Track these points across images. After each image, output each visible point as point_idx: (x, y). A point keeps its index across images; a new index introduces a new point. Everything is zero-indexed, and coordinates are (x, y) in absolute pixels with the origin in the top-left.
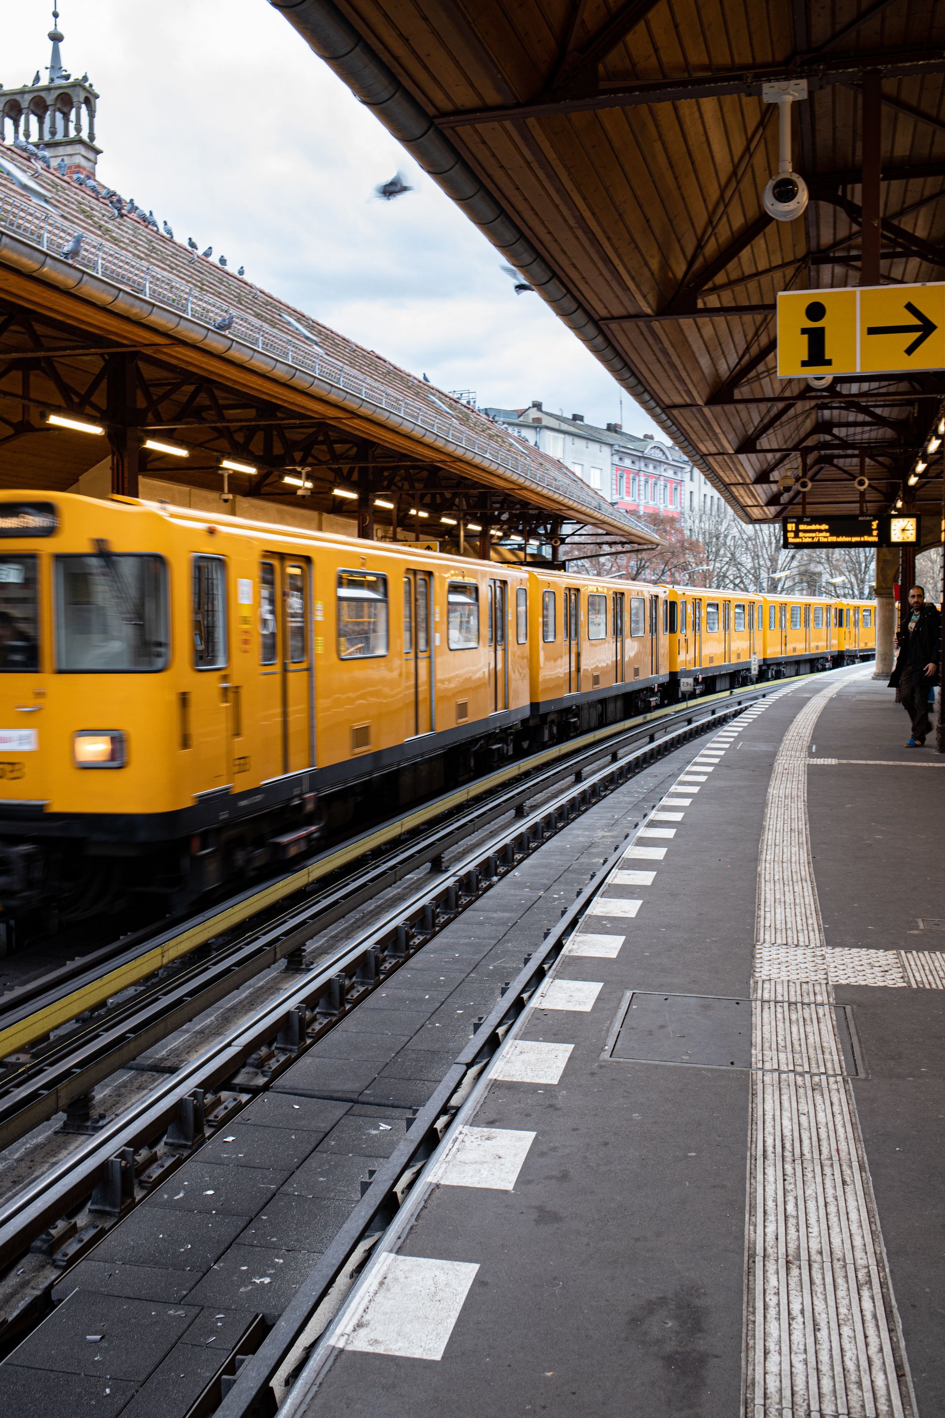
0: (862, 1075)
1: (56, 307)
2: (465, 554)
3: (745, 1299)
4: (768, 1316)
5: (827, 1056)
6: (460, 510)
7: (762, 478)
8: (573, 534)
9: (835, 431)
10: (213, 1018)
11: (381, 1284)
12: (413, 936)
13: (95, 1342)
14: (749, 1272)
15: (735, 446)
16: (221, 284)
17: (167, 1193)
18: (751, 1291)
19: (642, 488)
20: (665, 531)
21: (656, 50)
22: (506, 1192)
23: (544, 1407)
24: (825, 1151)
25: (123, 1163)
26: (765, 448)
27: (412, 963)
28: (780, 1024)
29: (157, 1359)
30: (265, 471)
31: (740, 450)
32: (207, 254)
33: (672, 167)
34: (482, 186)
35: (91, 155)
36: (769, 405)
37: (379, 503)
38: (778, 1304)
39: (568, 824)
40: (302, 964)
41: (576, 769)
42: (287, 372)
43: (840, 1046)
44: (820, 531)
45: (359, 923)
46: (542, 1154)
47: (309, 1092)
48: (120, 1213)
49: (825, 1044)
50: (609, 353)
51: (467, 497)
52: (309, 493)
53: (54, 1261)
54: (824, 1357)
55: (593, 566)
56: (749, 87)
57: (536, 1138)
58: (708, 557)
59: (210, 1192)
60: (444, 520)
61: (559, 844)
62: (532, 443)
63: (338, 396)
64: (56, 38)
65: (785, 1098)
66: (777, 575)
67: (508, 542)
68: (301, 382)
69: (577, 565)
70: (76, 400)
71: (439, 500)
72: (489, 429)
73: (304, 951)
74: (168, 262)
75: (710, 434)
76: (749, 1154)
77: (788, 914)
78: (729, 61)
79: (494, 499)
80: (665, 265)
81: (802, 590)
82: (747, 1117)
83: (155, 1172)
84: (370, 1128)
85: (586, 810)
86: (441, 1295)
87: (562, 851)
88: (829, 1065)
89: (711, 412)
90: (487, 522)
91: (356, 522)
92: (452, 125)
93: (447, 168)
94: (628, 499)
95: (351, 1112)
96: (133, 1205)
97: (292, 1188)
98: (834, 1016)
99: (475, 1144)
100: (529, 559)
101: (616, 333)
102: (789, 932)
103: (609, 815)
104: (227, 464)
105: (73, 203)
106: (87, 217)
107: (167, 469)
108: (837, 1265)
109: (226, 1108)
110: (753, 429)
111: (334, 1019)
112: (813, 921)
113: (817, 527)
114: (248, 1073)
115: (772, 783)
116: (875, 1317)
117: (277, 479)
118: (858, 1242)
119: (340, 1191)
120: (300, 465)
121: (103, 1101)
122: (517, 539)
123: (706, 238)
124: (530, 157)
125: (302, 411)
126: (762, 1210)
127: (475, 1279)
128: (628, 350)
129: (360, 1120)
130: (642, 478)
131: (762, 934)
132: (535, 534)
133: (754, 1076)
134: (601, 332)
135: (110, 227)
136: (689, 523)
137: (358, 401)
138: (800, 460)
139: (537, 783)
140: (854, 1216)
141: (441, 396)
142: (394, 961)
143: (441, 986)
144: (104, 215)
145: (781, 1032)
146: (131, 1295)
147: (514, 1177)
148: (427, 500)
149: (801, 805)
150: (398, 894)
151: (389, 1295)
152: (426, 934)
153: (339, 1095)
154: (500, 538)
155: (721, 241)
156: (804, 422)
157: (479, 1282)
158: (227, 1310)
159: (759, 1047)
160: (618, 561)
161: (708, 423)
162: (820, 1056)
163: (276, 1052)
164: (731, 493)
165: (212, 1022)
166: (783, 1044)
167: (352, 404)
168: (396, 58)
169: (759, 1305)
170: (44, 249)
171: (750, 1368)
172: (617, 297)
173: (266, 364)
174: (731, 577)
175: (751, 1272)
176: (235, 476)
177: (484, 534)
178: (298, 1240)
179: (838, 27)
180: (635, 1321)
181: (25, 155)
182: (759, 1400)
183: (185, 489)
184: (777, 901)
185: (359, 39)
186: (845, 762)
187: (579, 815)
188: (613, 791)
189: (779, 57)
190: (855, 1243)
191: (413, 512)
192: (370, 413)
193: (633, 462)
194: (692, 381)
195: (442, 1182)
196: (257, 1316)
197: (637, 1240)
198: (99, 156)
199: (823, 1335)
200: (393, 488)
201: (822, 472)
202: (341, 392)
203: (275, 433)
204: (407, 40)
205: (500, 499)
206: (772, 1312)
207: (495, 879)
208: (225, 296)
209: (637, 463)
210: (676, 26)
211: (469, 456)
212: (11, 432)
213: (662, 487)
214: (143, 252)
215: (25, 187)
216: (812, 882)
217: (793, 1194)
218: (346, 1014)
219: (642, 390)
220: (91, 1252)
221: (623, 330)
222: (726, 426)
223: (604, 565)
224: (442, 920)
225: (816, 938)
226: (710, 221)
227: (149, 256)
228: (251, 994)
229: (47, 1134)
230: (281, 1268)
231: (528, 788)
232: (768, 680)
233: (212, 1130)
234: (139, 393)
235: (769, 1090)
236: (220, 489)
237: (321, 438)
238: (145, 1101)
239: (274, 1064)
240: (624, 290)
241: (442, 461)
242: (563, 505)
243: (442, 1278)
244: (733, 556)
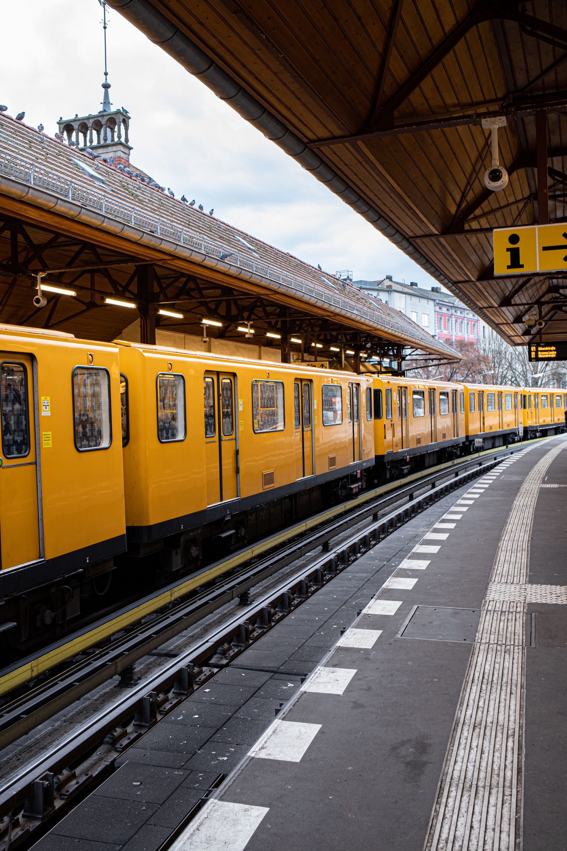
0: (533, 645)
1: (110, 243)
2: (345, 369)
3: (450, 740)
4: (460, 748)
5: (516, 637)
6: (341, 343)
7: (518, 320)
8: (410, 355)
9: (561, 291)
10: (199, 629)
11: (274, 732)
12: (311, 586)
13: (137, 786)
14: (454, 730)
15: (498, 302)
16: (200, 221)
17: (174, 717)
18: (453, 737)
19: (454, 325)
20: (468, 351)
21: (427, 100)
22: (339, 695)
23: (346, 781)
24: (505, 679)
25: (151, 700)
26: (517, 303)
27: (309, 601)
28: (494, 622)
29: (169, 793)
30: (227, 324)
31: (501, 305)
32: (192, 204)
33: (442, 157)
34: (336, 175)
35: (126, 151)
36: (517, 279)
37: (293, 340)
38: (466, 743)
39: (404, 524)
40: (248, 601)
41: (410, 492)
42: (237, 271)
43: (524, 632)
44: (551, 351)
45: (280, 580)
46: (359, 679)
47: (250, 668)
48: (149, 726)
49: (516, 631)
50: (417, 255)
51: (345, 335)
52: (252, 336)
53: (116, 748)
54: (484, 764)
55: (424, 373)
56: (474, 121)
57: (357, 672)
58: (494, 366)
59: (197, 716)
60: (332, 349)
61: (397, 535)
62: (384, 302)
63: (266, 282)
64: (106, 86)
65: (489, 656)
66: (536, 376)
67: (371, 360)
68: (245, 276)
69: (415, 372)
70: (121, 289)
71: (328, 337)
72: (357, 294)
73: (249, 594)
74: (170, 211)
75: (482, 296)
76: (465, 680)
77: (511, 568)
78: (470, 101)
79: (362, 335)
80: (444, 208)
81: (554, 384)
82: (467, 664)
83: (168, 706)
84: (283, 685)
85: (415, 516)
86: (302, 736)
87: (399, 540)
88: (516, 641)
89: (481, 284)
90: (358, 349)
91: (280, 351)
92: (317, 146)
93: (316, 167)
94: (445, 332)
95: (273, 678)
96: (156, 722)
97: (240, 714)
98: (524, 618)
99: (326, 675)
100: (383, 370)
101: (420, 245)
102: (509, 577)
103: (428, 519)
104: (205, 321)
105: (117, 182)
106: (125, 189)
107: (171, 325)
108: (499, 728)
109: (205, 675)
110: (509, 292)
111: (265, 630)
112: (524, 571)
113: (549, 348)
114: (217, 658)
115: (517, 498)
116: (513, 749)
117: (234, 328)
118: (512, 718)
119: (265, 716)
120: (247, 320)
121: (140, 671)
122: (376, 358)
123: (466, 192)
124: (361, 160)
125: (246, 291)
126: (466, 704)
127: (319, 731)
128: (427, 253)
129: (278, 682)
130: (454, 319)
131: (494, 578)
132: (387, 355)
133: (475, 646)
134: (411, 244)
135: (138, 193)
136: (482, 345)
137: (278, 284)
138: (538, 310)
139: (386, 501)
140: (513, 707)
141: (329, 277)
142: (299, 600)
143: (325, 613)
144: (134, 187)
145: (494, 625)
146: (156, 764)
147: (343, 689)
148: (322, 337)
149: (531, 510)
150: (303, 563)
151: (277, 737)
152: (318, 585)
153: (267, 669)
154: (366, 358)
155: (476, 192)
156: (541, 286)
157: (321, 732)
158: (204, 772)
159: (481, 632)
160: (440, 369)
161: (480, 290)
162: (513, 637)
163: (233, 647)
164: (501, 329)
165: (198, 632)
166: (494, 631)
167: (274, 287)
168: (285, 117)
169: (456, 743)
170: (103, 213)
171: (447, 768)
172: (418, 226)
173: (225, 267)
174: (510, 377)
175: (455, 730)
176: (210, 328)
177: (356, 356)
178: (242, 740)
179: (531, 79)
180: (394, 749)
181: (91, 157)
182: (448, 780)
183: (182, 335)
184: (506, 561)
185: (265, 110)
186: (563, 486)
187: (410, 519)
188: (431, 505)
189: (500, 95)
190: (510, 719)
191: (313, 345)
192: (285, 291)
193: (448, 310)
194: (467, 268)
195: (307, 691)
196: (220, 775)
197: (401, 716)
198: (131, 151)
199: (485, 756)
200: (302, 330)
201: (557, 314)
202: (268, 280)
203: (232, 302)
204: (290, 109)
205: (365, 335)
206: (462, 746)
207: (359, 555)
208: (202, 228)
209: (450, 310)
210: (437, 88)
211: (343, 313)
212: (85, 307)
213: (466, 324)
214: (156, 207)
215: (92, 176)
216: (528, 551)
217: (484, 698)
218: (272, 627)
219: (439, 274)
220: (134, 744)
221: (424, 243)
222: (491, 292)
223: (431, 372)
224: (327, 578)
225: (523, 579)
226: (468, 183)
227: (160, 208)
228: (220, 617)
229: (111, 687)
230: (233, 753)
231: (380, 504)
232: (528, 439)
233: (198, 686)
234: (155, 283)
235: (482, 652)
236: (202, 335)
237: (259, 304)
238: (162, 670)
239: (231, 653)
240: (421, 222)
241: (328, 316)
242: (402, 338)
243: (303, 730)
244: (510, 365)
